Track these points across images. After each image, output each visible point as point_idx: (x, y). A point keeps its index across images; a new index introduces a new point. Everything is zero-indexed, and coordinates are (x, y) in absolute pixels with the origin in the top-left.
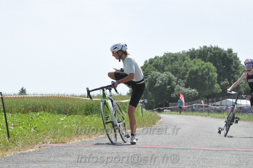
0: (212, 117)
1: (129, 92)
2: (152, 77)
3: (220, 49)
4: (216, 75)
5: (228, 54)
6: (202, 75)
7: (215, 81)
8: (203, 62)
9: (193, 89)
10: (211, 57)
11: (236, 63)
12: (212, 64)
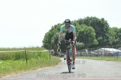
0: (92, 59)
1: (43, 45)
2: (56, 36)
3: (97, 18)
4: (95, 34)
5: (101, 22)
6: (86, 34)
7: (94, 38)
8: (87, 26)
9: (81, 43)
10: (91, 23)
11: (106, 26)
12: (92, 28)
